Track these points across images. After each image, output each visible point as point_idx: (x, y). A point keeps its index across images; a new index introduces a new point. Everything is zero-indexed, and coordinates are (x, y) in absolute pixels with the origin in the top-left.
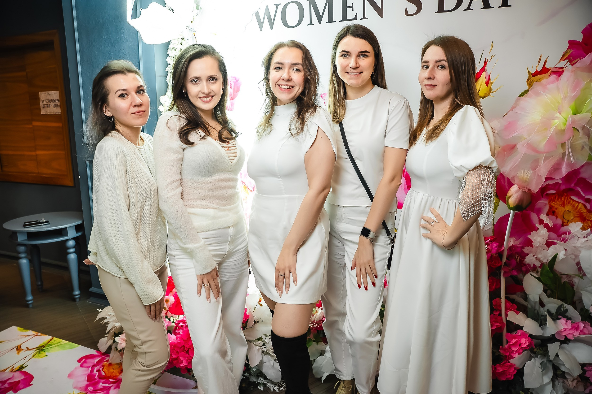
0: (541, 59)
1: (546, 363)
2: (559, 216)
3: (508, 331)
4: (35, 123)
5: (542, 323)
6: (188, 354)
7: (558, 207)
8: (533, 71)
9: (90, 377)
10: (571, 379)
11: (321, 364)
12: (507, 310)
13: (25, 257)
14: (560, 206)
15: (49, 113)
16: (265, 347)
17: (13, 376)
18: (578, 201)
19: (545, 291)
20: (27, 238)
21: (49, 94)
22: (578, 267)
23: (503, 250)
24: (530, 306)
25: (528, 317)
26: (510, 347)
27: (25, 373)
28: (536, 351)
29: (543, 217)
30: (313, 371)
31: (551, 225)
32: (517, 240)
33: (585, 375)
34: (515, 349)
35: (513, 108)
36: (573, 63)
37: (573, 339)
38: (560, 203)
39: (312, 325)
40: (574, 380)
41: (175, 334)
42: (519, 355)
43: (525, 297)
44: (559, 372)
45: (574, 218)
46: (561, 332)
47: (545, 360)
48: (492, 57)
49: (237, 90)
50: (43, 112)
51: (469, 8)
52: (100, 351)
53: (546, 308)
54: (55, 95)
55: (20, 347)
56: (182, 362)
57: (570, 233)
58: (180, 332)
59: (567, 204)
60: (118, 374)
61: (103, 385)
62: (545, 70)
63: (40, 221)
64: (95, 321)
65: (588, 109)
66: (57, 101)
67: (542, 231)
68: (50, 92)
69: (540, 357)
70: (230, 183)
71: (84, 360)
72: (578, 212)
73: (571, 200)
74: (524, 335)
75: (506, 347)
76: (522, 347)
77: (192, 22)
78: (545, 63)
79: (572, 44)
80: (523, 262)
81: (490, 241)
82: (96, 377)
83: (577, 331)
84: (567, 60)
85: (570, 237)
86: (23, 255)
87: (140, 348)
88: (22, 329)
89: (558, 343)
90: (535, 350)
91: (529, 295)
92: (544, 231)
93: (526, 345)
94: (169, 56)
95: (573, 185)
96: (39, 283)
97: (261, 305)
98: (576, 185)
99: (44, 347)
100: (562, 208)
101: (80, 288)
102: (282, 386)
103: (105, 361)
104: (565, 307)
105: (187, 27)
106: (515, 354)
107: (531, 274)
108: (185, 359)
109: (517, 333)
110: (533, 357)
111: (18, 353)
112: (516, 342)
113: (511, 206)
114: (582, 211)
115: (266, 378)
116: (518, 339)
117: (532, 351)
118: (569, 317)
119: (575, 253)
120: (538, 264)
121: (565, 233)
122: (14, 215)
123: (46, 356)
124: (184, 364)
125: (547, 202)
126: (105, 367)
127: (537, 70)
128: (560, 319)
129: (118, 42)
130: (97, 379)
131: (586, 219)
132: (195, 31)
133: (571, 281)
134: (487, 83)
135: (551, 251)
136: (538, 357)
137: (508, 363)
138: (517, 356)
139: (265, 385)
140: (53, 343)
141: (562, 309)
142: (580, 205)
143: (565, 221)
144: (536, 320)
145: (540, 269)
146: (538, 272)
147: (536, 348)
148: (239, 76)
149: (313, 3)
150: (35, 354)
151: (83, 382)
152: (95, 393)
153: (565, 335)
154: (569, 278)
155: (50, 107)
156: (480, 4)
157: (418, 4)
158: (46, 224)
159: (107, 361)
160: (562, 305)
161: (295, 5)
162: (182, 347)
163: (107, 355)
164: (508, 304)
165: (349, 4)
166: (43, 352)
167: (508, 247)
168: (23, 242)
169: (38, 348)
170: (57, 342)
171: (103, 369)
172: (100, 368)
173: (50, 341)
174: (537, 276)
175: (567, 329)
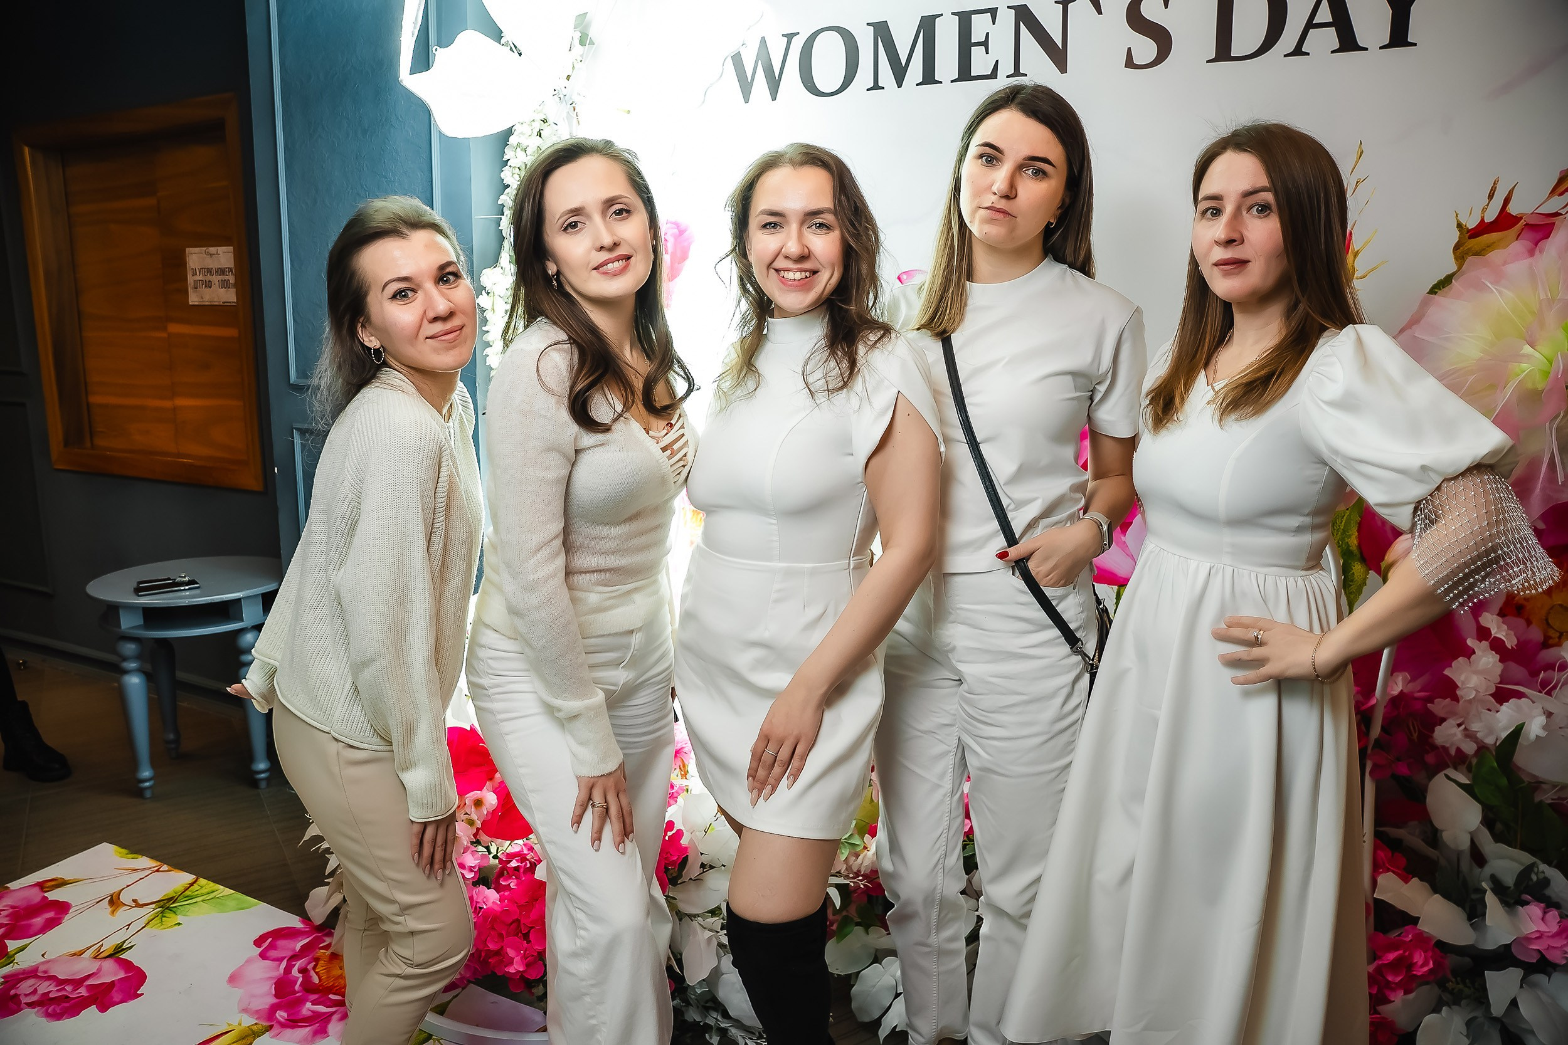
0: (1495, 191)
1: (1482, 1025)
2: (1535, 620)
3: (1379, 927)
4: (175, 328)
5: (1475, 913)
6: (529, 941)
8: (1472, 223)
9: (282, 986)
11: (874, 986)
12: (1378, 868)
13: (138, 670)
15: (209, 303)
17: (99, 970)
19: (1488, 822)
20: (141, 622)
21: (210, 254)
23: (1373, 706)
24: (1443, 862)
25: (1435, 892)
26: (1380, 971)
27: (127, 965)
28: (1453, 989)
29: (1490, 620)
30: (854, 1005)
31: (1510, 642)
32: (1413, 679)
34: (1394, 978)
35: (1414, 323)
37: (1564, 962)
39: (854, 882)
41: (499, 888)
42: (1406, 994)
43: (1433, 836)
46: (1528, 939)
47: (1478, 1013)
48: (1357, 182)
49: (682, 256)
50: (193, 299)
51: (1298, 51)
52: (309, 920)
53: (1488, 870)
54: (224, 256)
55: (119, 898)
56: (510, 962)
57: (1563, 668)
58: (511, 885)
61: (312, 1009)
62: (1505, 221)
63: (175, 579)
64: (301, 844)
66: (229, 272)
67: (1484, 660)
68: (212, 250)
69: (1466, 1006)
71: (270, 940)
74: (1422, 940)
76: (1417, 973)
77: (568, 78)
78: (1507, 201)
80: (1430, 740)
82: (297, 987)
85: (1562, 680)
86: (133, 665)
87: (396, 924)
88: (124, 851)
89: (1515, 974)
90: (1450, 985)
91: (1442, 831)
92: (1491, 660)
93: (1425, 969)
94: (509, 164)
96: (171, 736)
99: (174, 902)
103: (322, 948)
104: (1543, 872)
105: (556, 92)
106: (1395, 990)
107: (1447, 777)
108: (518, 954)
109: (1401, 934)
110: (1447, 1005)
111: (113, 912)
112: (1398, 959)
115: (726, 1015)
116: (1404, 952)
117: (1442, 985)
118: (1555, 898)
120: (1469, 748)
121: (1550, 667)
122: (117, 562)
123: (179, 924)
124: (517, 967)
126: (321, 962)
127: (1482, 220)
128: (1527, 903)
129: (380, 127)
130: (298, 992)
132: (575, 103)
133: (1564, 799)
135: (1506, 717)
136: (1460, 1006)
138: (1399, 997)
139: (723, 1032)
140: (197, 893)
141: (1534, 878)
143: (1551, 633)
144: (1459, 902)
145: (1474, 761)
146: (1469, 769)
147: (1453, 980)
148: (683, 221)
149: (882, 31)
150: (152, 917)
151: (265, 997)
152: (293, 1027)
153: (1538, 950)
154: (1559, 790)
155: (210, 287)
156: (1330, 37)
157: (1162, 38)
158: (189, 589)
159: (327, 947)
160: (1533, 865)
161: (836, 36)
162: (511, 924)
163: (327, 930)
164: (1381, 854)
165: (977, 36)
166: (171, 915)
167: (1388, 698)
168: (132, 631)
169: (161, 903)
170: (206, 890)
171: (314, 968)
172: (309, 963)
173: (190, 887)
174: (1464, 780)
175: (1546, 934)
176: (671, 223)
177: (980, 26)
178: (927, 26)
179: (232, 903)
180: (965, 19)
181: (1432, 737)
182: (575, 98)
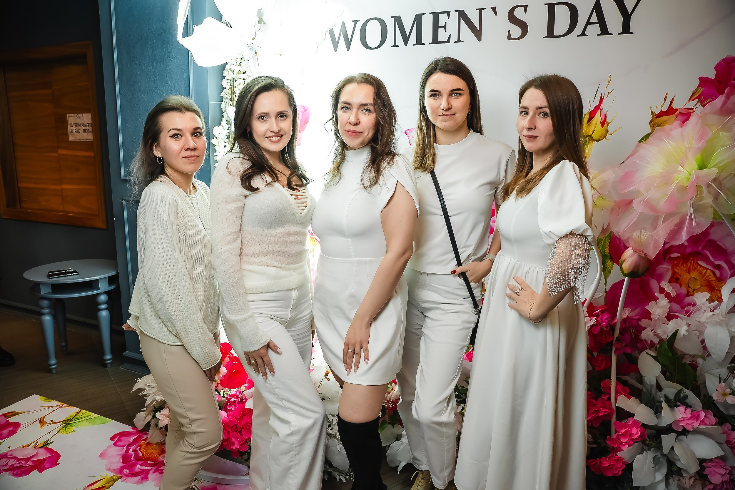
0: (666, 98)
1: (659, 458)
2: (683, 284)
3: (618, 419)
4: (61, 152)
5: (657, 411)
6: (241, 435)
7: (683, 273)
8: (657, 112)
9: (125, 458)
10: (687, 477)
11: (397, 451)
12: (617, 393)
13: (49, 313)
14: (685, 272)
15: (79, 140)
16: (331, 429)
17: (37, 453)
18: (706, 267)
19: (663, 372)
20: (51, 291)
21: (79, 117)
22: (703, 345)
23: (616, 323)
24: (645, 390)
25: (641, 403)
26: (618, 438)
27: (51, 451)
28: (648, 444)
29: (665, 285)
30: (388, 459)
31: (673, 294)
32: (633, 311)
33: (704, 473)
34: (624, 440)
35: (633, 154)
36: (704, 104)
37: (692, 430)
38: (685, 269)
39: (388, 404)
40: (691, 478)
41: (226, 411)
42: (628, 447)
43: (640, 379)
44: (674, 469)
45: (701, 287)
46: (678, 421)
47: (658, 454)
48: (609, 92)
49: (306, 121)
50: (71, 138)
51: (583, 34)
52: (136, 428)
53: (663, 393)
54: (86, 118)
55: (44, 420)
56: (233, 444)
57: (695, 305)
58: (232, 409)
59: (693, 270)
60: (158, 456)
61: (140, 468)
62: (671, 111)
63: (67, 271)
64: (131, 393)
65: (715, 163)
66: (89, 125)
67: (662, 302)
68: (80, 115)
69: (654, 450)
70: (298, 238)
71: (118, 437)
72: (706, 280)
73: (698, 265)
74: (636, 423)
75: (614, 438)
76: (633, 438)
77: (253, 39)
78: (671, 102)
79: (703, 81)
80: (639, 337)
81: (600, 311)
82: (132, 458)
83: (697, 420)
84: (697, 100)
85: (695, 310)
86: (47, 311)
87: (188, 428)
88: (44, 398)
89: (674, 435)
90: (647, 442)
91: (644, 377)
92: (665, 302)
93: (637, 436)
94: (226, 78)
95: (700, 248)
96: (64, 344)
97: (328, 379)
98: (704, 248)
99: (71, 421)
100: (688, 274)
101: (112, 352)
102: (350, 476)
103: (143, 440)
104: (685, 393)
105: (247, 45)
106: (624, 445)
107: (647, 353)
108: (237, 440)
109: (627, 421)
110: (646, 450)
111: (41, 427)
112: (626, 432)
113: (625, 272)
114: (711, 278)
115: (331, 465)
116: (628, 429)
117: (644, 443)
118: (690, 404)
119: (700, 329)
120: (656, 340)
121: (689, 304)
122: (36, 263)
123: (74, 431)
124: (236, 446)
125: (669, 267)
126: (143, 447)
127: (662, 110)
128: (679, 406)
129: (164, 60)
130: (133, 461)
131: (715, 288)
132: (257, 51)
133: (694, 361)
134: (603, 124)
135: (671, 326)
136: (651, 451)
137: (615, 456)
138: (626, 448)
139: (329, 473)
140: (81, 416)
141: (682, 395)
142: (709, 271)
143: (690, 290)
144: (651, 407)
145: (658, 346)
146: (656, 350)
147: (648, 440)
148: (306, 105)
149: (398, 20)
150: (61, 428)
151: (118, 463)
152: (132, 477)
153: (683, 425)
154: (692, 357)
155: (79, 133)
156: (596, 29)
157: (524, 27)
158: (74, 275)
159: (145, 440)
160: (682, 389)
161: (377, 23)
162: (233, 426)
163: (144, 432)
164: (619, 387)
165: (441, 24)
166: (70, 427)
167: (622, 319)
168: (45, 295)
169: (64, 422)
170: (86, 415)
171: (140, 449)
172: (137, 447)
173: (78, 414)
174: (654, 355)
175: (686, 419)
176: (302, 106)
177: (442, 19)
178: (419, 18)
179: (98, 421)
180: (436, 16)
181: (640, 336)
182: (257, 49)
